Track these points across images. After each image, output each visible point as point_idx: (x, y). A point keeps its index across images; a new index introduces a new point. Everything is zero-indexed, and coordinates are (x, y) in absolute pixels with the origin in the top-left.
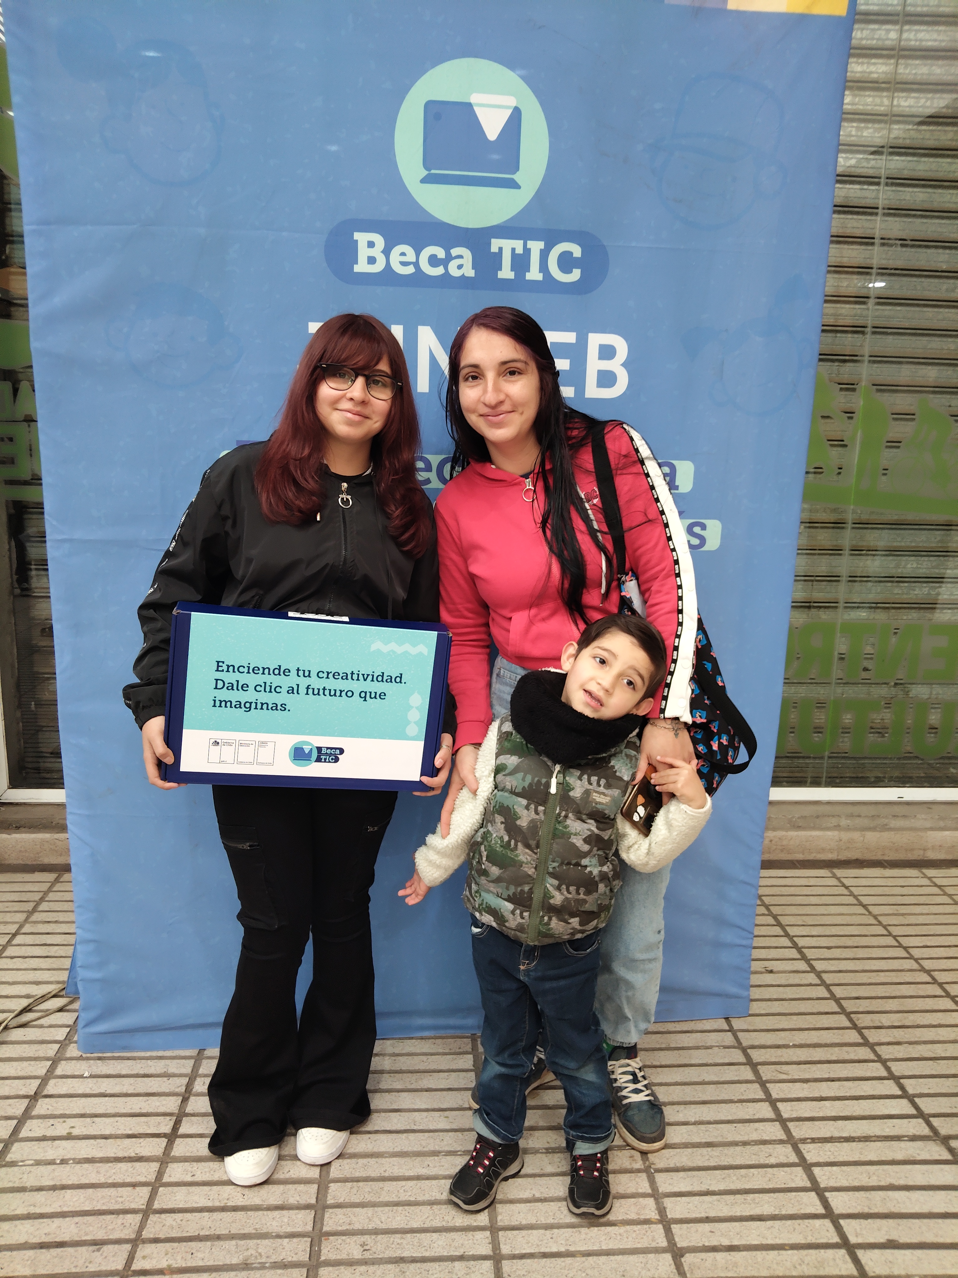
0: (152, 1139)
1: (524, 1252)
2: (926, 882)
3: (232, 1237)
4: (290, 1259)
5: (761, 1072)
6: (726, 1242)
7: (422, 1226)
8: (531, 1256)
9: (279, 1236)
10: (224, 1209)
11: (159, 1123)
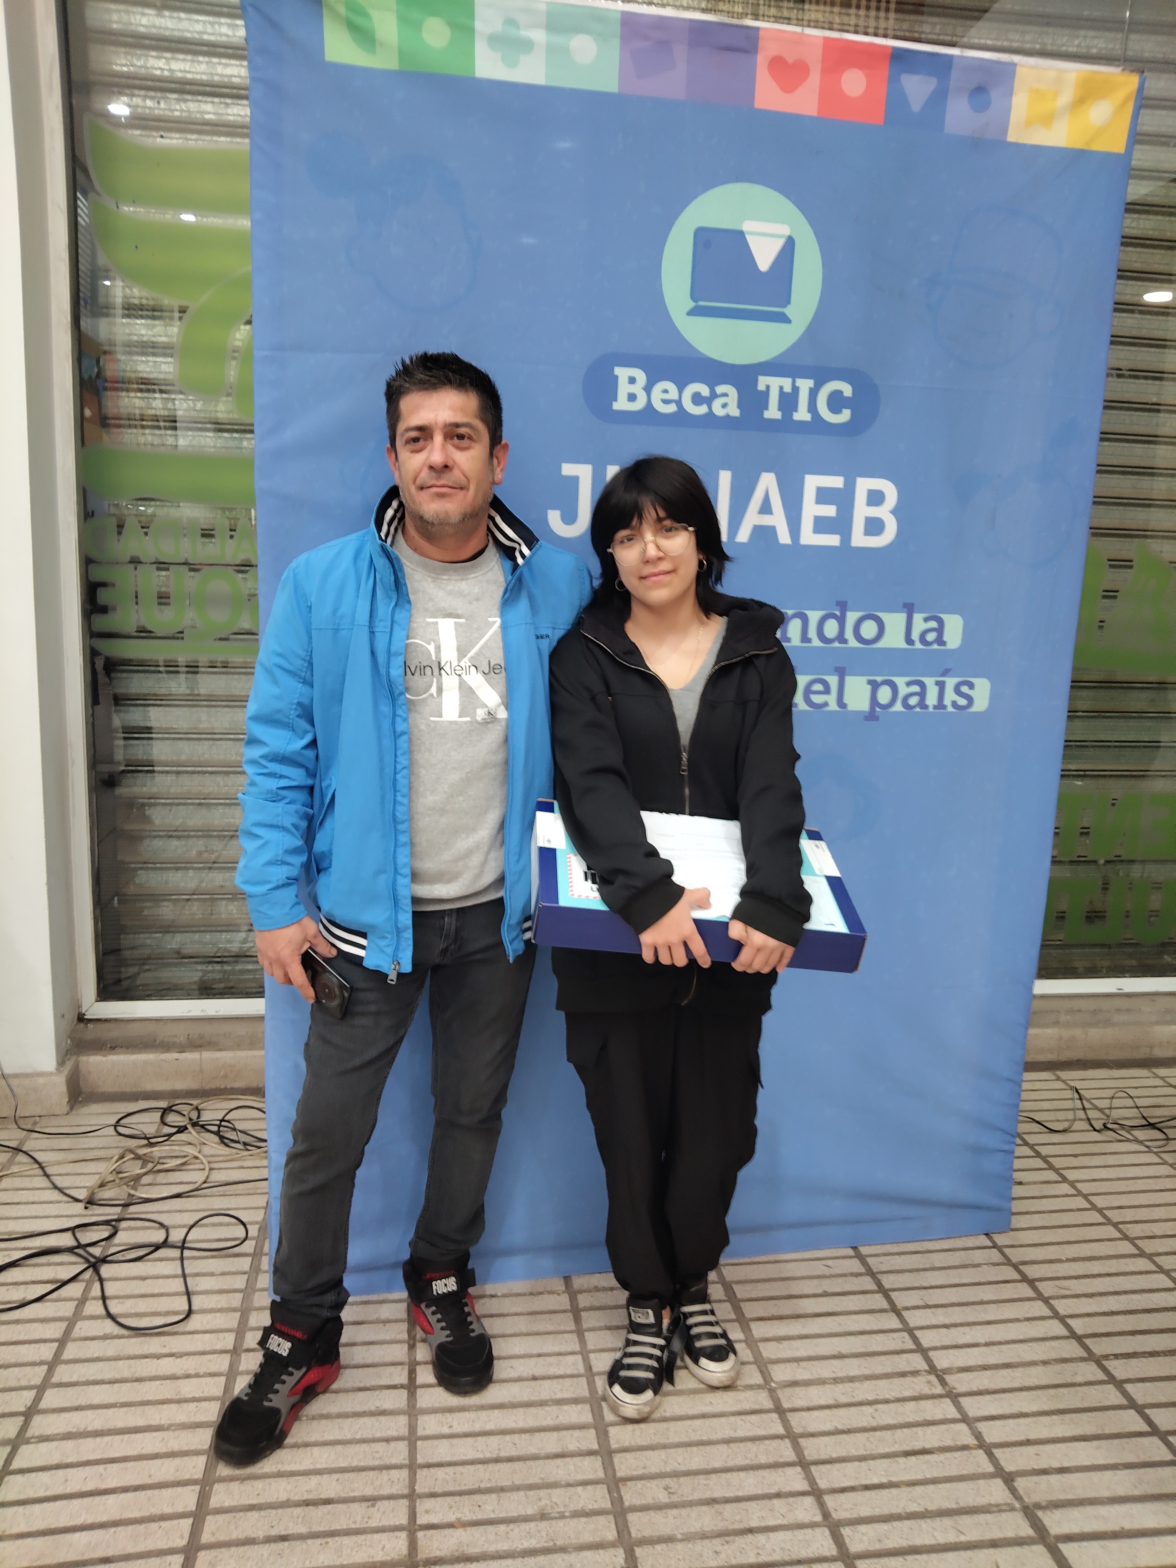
0: (389, 1391)
1: (843, 1485)
2: (1159, 1082)
3: (517, 1488)
4: (590, 1507)
5: (1040, 1288)
6: (1056, 1465)
7: (725, 1465)
8: (852, 1489)
9: (569, 1485)
10: (497, 1460)
11: (391, 1374)
